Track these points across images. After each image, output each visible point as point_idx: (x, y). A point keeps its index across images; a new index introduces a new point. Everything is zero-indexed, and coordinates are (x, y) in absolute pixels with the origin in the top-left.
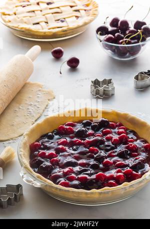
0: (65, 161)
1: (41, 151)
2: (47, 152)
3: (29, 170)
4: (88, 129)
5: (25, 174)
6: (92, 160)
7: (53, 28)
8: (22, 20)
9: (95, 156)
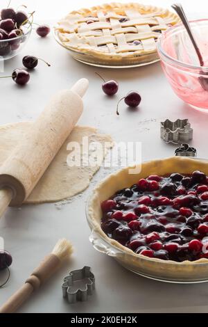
0: (148, 225)
1: (116, 212)
2: (125, 213)
3: (101, 234)
4: (178, 184)
5: (96, 239)
6: (183, 224)
7: (123, 52)
8: (85, 39)
9: (187, 219)
